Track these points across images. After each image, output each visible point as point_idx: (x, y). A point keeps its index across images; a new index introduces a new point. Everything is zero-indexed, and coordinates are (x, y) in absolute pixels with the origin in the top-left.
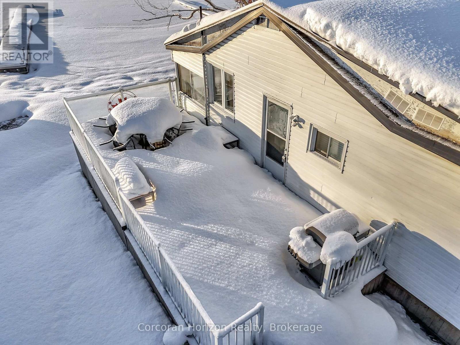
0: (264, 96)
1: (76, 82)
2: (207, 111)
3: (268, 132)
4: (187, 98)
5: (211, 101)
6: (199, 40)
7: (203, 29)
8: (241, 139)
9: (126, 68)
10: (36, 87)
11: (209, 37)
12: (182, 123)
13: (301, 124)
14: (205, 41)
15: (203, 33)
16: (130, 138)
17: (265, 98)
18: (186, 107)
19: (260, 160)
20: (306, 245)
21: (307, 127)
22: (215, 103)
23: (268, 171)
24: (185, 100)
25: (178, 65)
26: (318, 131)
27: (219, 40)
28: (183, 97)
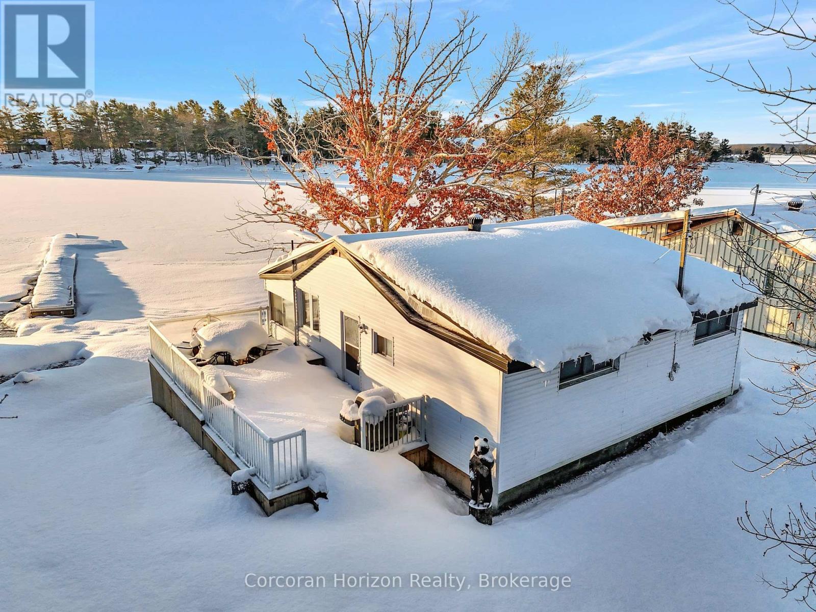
0: (341, 312)
1: (142, 326)
2: (296, 335)
3: (346, 344)
4: (278, 326)
5: (300, 325)
6: (291, 268)
7: (294, 259)
8: (326, 357)
9: (209, 310)
10: (89, 330)
11: (299, 265)
12: (268, 345)
13: (366, 330)
14: (295, 269)
15: (294, 262)
16: (214, 355)
17: (342, 313)
18: (276, 336)
19: (341, 374)
20: (351, 410)
21: (369, 331)
22: (304, 326)
23: (349, 384)
24: (276, 328)
25: (271, 294)
26: (378, 335)
27: (305, 268)
28: (274, 325)
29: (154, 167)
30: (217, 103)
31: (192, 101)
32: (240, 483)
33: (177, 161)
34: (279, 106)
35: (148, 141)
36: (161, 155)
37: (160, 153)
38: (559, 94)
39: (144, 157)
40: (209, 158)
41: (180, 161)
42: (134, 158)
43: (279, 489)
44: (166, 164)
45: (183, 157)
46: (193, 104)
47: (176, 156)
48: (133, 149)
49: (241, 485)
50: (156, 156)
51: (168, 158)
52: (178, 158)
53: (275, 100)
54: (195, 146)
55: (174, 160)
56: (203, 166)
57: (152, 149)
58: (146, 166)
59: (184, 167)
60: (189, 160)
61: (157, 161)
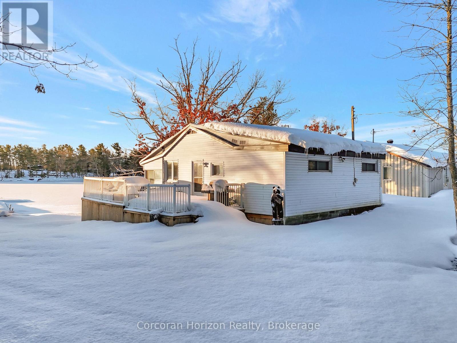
3: (195, 178)
5: (165, 181)
6: (161, 152)
7: (163, 146)
13: (207, 165)
14: (164, 151)
15: (163, 148)
17: (192, 163)
19: (192, 194)
25: (146, 172)
26: (214, 165)
27: (170, 148)
29: (41, 179)
30: (81, 146)
31: (67, 145)
32: (155, 215)
33: (55, 176)
34: (116, 147)
35: (39, 165)
36: (46, 173)
37: (45, 172)
38: (274, 110)
39: (35, 174)
40: (74, 174)
41: (57, 176)
42: (29, 174)
43: (177, 213)
44: (48, 177)
45: (59, 173)
46: (67, 147)
47: (55, 173)
48: (29, 170)
49: (155, 216)
50: (43, 173)
51: (49, 174)
52: (55, 174)
53: (115, 144)
54: (67, 168)
55: (53, 175)
56: (70, 178)
57: (40, 170)
58: (36, 179)
59: (59, 178)
60: (62, 175)
61: (43, 176)
